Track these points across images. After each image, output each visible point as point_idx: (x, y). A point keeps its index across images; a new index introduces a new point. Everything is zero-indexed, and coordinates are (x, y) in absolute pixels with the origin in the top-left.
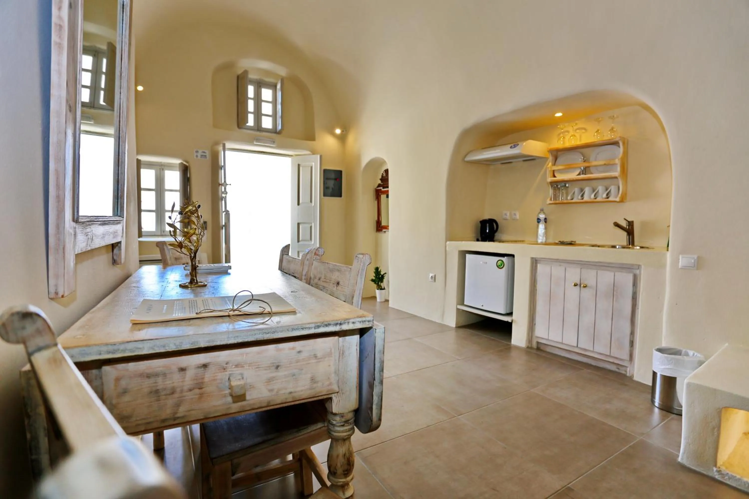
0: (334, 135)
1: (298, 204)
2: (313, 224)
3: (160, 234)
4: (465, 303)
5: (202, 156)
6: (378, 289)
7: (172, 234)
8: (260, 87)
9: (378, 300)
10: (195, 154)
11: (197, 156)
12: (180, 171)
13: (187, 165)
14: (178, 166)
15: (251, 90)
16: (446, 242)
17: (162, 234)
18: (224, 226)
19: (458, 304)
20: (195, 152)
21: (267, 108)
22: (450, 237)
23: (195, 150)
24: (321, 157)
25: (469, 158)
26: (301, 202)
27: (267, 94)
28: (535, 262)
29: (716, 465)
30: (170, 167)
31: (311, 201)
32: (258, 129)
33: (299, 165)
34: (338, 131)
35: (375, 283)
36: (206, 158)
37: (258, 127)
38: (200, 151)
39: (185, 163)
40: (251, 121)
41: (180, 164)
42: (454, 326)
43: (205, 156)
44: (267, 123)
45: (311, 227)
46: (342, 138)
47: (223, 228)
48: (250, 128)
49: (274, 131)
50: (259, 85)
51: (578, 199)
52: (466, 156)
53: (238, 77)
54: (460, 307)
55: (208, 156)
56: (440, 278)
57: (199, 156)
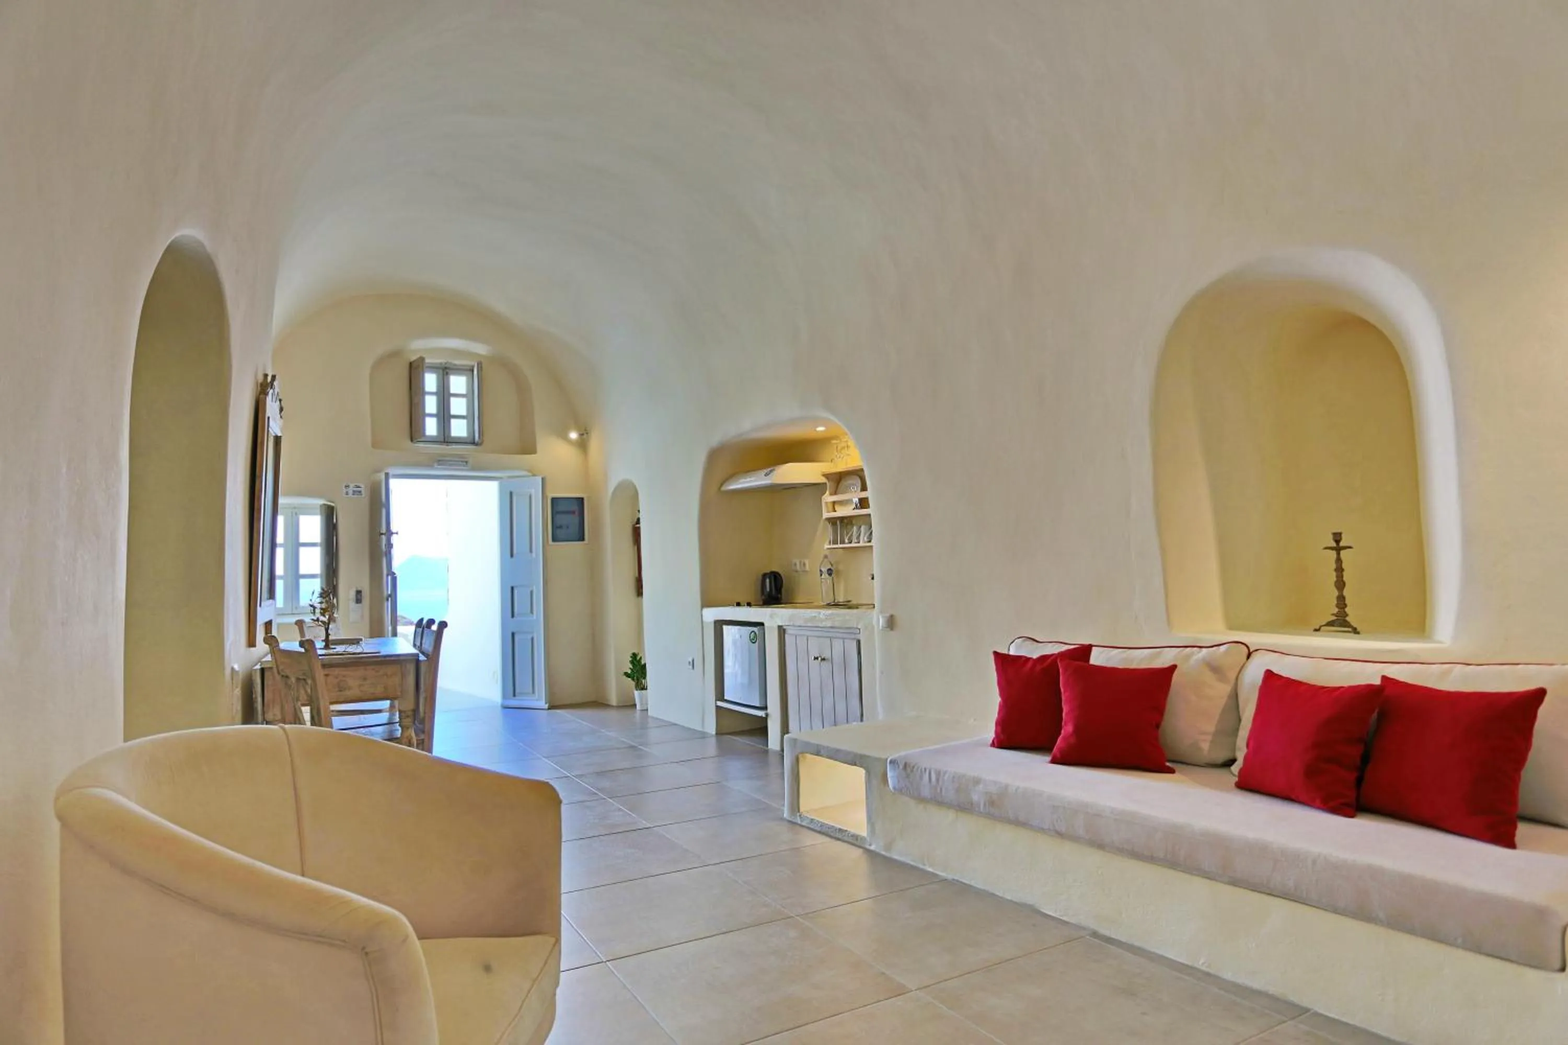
0: (569, 441)
1: (512, 556)
2: (534, 587)
3: (290, 612)
4: (726, 698)
5: (354, 491)
6: (637, 690)
7: (312, 611)
8: (447, 373)
9: (638, 707)
10: (345, 491)
11: (347, 493)
12: (321, 514)
13: (332, 504)
14: (319, 507)
15: (431, 381)
16: (702, 610)
17: (294, 612)
18: (390, 596)
19: (716, 700)
20: (344, 486)
21: (458, 406)
22: (707, 602)
23: (344, 484)
24: (543, 479)
25: (724, 488)
26: (515, 551)
27: (458, 384)
28: (782, 631)
29: (799, 811)
30: (308, 511)
31: (531, 551)
32: (445, 439)
33: (511, 494)
34: (574, 435)
35: (633, 680)
36: (361, 495)
37: (445, 438)
38: (352, 485)
39: (329, 503)
40: (431, 427)
41: (321, 506)
42: (714, 733)
43: (360, 492)
44: (459, 429)
45: (532, 593)
46: (582, 445)
47: (388, 600)
48: (432, 441)
49: (471, 441)
50: (444, 372)
51: (865, 543)
52: (722, 485)
53: (411, 364)
54: (720, 704)
55: (363, 492)
56: (698, 663)
57: (351, 492)
